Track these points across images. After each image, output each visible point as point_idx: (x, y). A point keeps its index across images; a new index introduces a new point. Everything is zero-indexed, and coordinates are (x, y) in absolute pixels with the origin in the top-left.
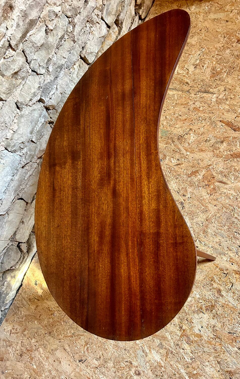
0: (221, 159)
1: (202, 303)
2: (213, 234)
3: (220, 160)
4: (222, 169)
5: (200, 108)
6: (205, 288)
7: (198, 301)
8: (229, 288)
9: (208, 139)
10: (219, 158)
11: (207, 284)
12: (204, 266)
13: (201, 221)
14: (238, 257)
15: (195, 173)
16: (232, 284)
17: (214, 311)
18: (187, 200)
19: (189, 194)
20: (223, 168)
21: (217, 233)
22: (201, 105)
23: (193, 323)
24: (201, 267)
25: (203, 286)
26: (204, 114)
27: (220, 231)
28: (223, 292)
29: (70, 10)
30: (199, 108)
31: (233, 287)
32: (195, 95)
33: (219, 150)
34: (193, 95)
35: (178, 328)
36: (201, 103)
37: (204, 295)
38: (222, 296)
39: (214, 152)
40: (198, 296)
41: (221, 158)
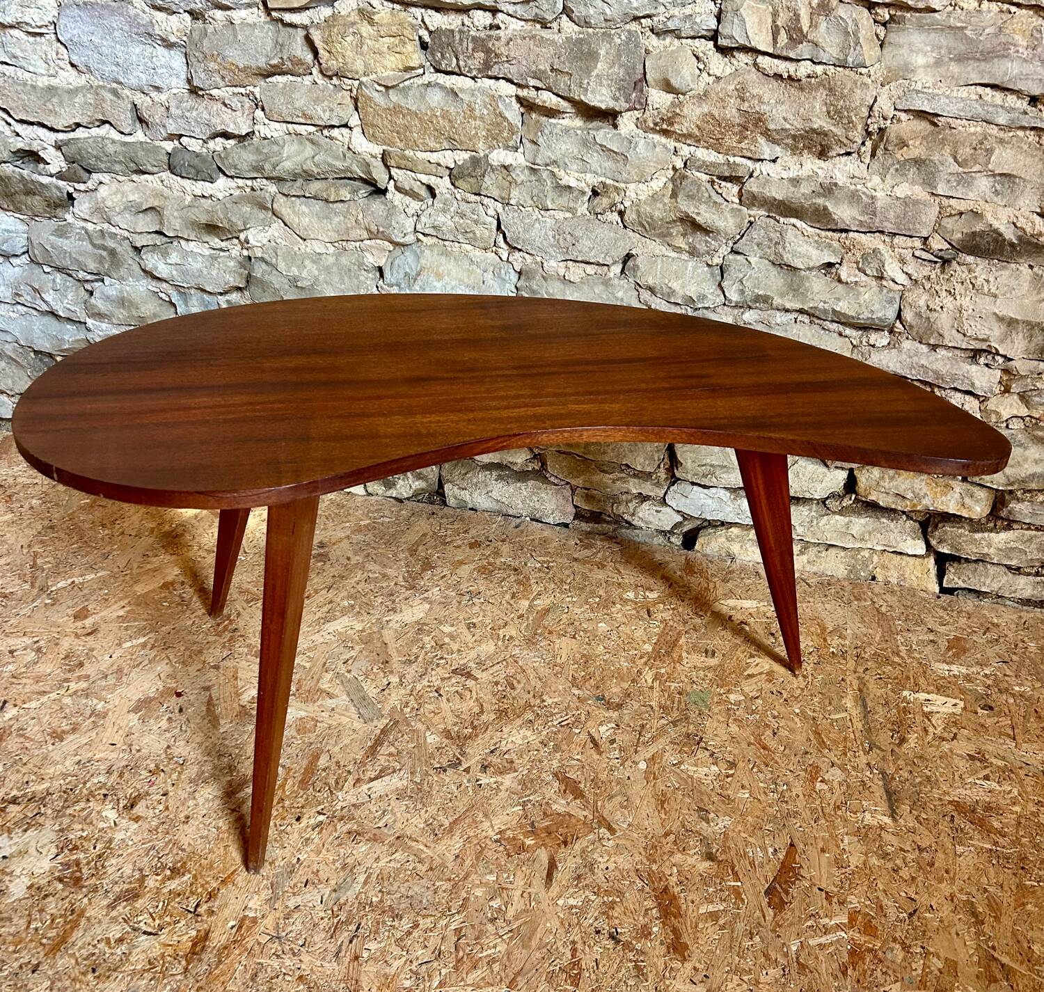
0: (645, 860)
1: (95, 848)
2: (348, 860)
3: (637, 855)
4: (603, 866)
5: (821, 781)
6: (147, 855)
7: (102, 837)
8: (142, 924)
9: (712, 815)
10: (643, 853)
11: (159, 858)
12: (230, 843)
13: (395, 821)
14: (259, 944)
15: (571, 788)
16: (154, 931)
17: (60, 886)
18: (468, 776)
19: (492, 780)
20: (607, 868)
21: (351, 871)
22: (836, 785)
23: (25, 831)
24: (226, 835)
25: (153, 847)
26: (801, 796)
27: (362, 878)
28: (129, 908)
29: (919, 315)
30: (820, 779)
31: (145, 937)
32: (868, 764)
33: (676, 851)
34: (863, 759)
35: (15, 792)
36: (840, 784)
37: (121, 852)
38: (111, 906)
39: (667, 835)
40: (119, 836)
41: (648, 860)
